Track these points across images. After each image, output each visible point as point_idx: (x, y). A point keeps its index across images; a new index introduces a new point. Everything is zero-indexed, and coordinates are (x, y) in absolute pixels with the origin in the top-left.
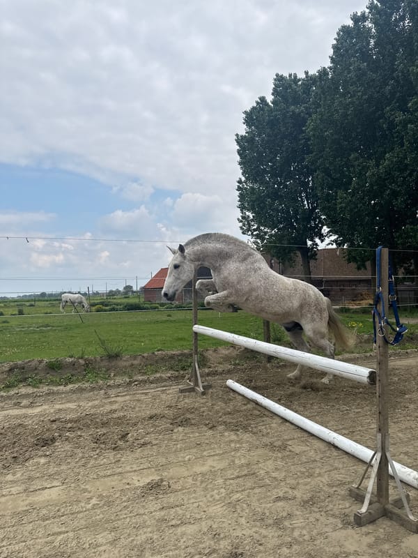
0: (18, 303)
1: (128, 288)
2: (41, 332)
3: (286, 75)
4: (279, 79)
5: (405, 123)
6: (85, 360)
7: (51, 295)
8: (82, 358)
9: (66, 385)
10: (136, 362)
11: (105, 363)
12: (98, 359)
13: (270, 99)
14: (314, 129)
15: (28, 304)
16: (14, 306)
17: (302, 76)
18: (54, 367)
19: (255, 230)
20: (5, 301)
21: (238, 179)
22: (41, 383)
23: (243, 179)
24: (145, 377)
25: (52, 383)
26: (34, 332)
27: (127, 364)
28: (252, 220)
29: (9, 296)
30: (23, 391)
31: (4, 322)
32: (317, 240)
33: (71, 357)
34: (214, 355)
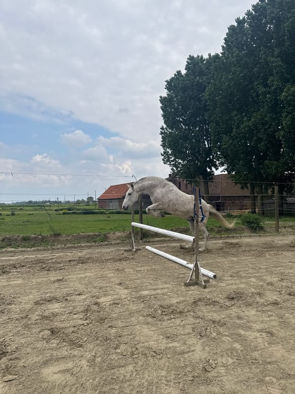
0: (12, 208)
1: (90, 199)
2: (24, 225)
3: (195, 56)
4: (191, 58)
5: (265, 94)
6: (42, 236)
7: (36, 202)
8: (40, 235)
9: (31, 248)
10: (69, 238)
11: (53, 238)
12: (49, 236)
13: (184, 72)
14: (209, 95)
15: (18, 208)
16: (9, 210)
17: (206, 57)
18: (25, 239)
19: (172, 161)
20: (3, 206)
21: (161, 127)
22: (18, 247)
23: (165, 126)
24: (72, 245)
25: (24, 247)
26: (20, 225)
27: (64, 239)
28: (171, 155)
29: (6, 203)
30: (10, 249)
31: (2, 219)
32: (213, 169)
33: (34, 234)
34: (113, 236)
